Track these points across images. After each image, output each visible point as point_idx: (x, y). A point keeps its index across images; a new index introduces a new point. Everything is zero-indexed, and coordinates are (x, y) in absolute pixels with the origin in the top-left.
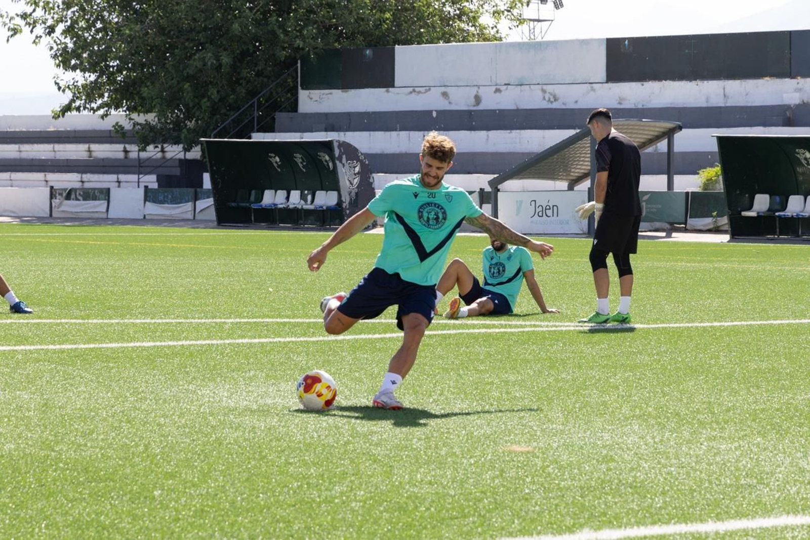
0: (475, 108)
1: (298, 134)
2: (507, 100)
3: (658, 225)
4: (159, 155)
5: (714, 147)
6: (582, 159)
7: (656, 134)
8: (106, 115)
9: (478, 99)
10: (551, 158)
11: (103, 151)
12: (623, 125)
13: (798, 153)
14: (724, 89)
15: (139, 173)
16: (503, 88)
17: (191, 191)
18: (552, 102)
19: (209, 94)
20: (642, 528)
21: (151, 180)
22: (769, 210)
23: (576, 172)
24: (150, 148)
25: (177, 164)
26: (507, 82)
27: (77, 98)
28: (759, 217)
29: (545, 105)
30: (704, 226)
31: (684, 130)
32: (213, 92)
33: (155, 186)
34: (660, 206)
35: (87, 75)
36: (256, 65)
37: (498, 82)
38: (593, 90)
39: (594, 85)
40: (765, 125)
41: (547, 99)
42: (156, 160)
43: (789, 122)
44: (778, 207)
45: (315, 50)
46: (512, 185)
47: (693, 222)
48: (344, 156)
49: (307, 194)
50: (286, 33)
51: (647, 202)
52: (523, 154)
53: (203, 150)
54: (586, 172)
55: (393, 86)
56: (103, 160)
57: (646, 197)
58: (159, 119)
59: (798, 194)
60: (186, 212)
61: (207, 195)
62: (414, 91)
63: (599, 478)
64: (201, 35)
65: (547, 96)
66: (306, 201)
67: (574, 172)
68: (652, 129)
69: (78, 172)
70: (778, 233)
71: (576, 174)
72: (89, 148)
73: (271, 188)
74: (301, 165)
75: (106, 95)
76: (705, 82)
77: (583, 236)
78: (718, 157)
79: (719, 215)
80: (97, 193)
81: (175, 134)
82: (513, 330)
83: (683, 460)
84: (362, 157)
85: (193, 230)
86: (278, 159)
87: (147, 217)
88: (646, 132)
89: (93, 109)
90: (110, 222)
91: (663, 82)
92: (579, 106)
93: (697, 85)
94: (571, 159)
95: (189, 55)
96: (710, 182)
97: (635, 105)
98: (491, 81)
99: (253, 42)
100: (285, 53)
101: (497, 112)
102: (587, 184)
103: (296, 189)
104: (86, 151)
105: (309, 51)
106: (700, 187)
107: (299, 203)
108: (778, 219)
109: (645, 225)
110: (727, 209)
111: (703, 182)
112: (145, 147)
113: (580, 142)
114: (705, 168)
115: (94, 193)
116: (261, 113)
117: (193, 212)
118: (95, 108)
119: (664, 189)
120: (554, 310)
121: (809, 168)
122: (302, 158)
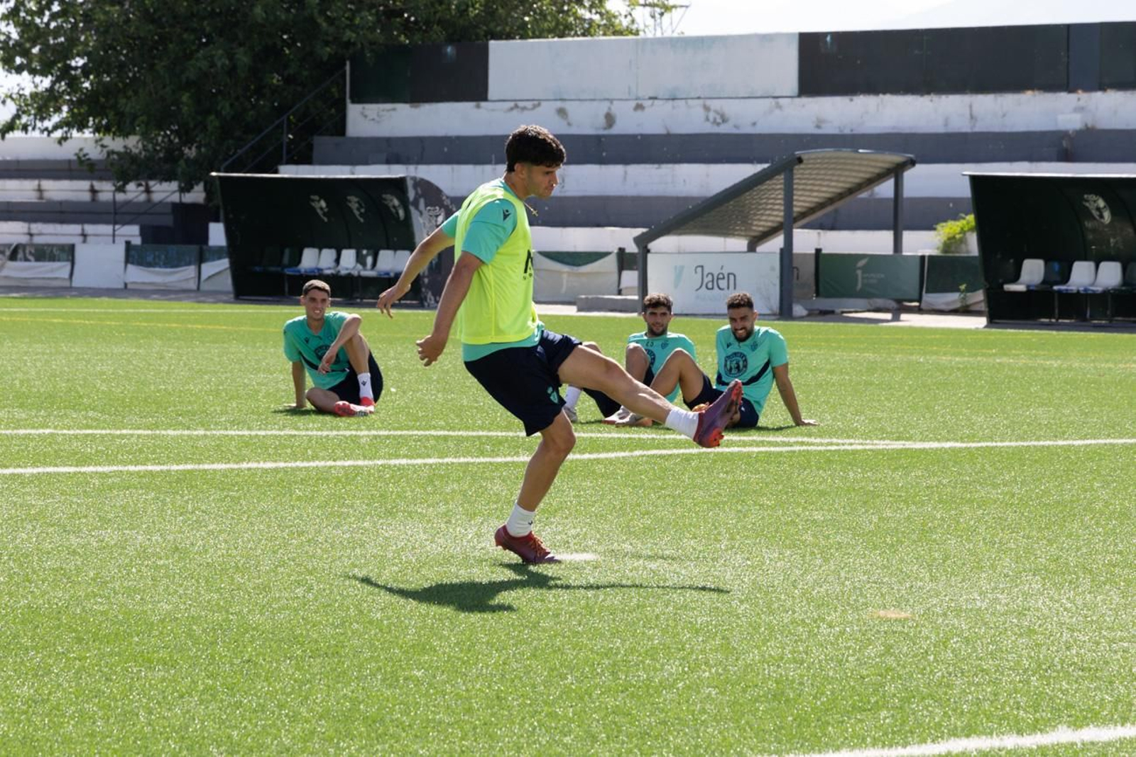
0: (606, 132)
1: (347, 168)
2: (653, 121)
3: (880, 302)
4: (143, 197)
5: (965, 191)
6: (769, 207)
7: (877, 171)
8: (66, 139)
9: (610, 119)
10: (726, 205)
11: (60, 190)
12: (829, 158)
13: (1087, 201)
14: (971, 107)
15: (115, 223)
16: (647, 103)
17: (194, 248)
18: (718, 124)
19: (219, 108)
21: (132, 232)
22: (1044, 282)
23: (761, 225)
24: (131, 186)
25: (169, 210)
26: (653, 95)
27: (24, 112)
28: (1030, 293)
29: (708, 128)
30: (948, 304)
31: (918, 166)
33: (137, 241)
34: (883, 276)
35: (38, 79)
36: (286, 67)
37: (641, 94)
38: (779, 107)
39: (781, 101)
40: (1031, 159)
41: (711, 119)
42: (138, 204)
43: (1067, 156)
44: (1058, 279)
45: (373, 47)
46: (665, 243)
47: (930, 299)
48: (422, 202)
49: (367, 255)
50: (331, 21)
51: (864, 268)
52: (678, 199)
53: (206, 189)
54: (775, 225)
55: (485, 99)
56: (61, 203)
57: (862, 263)
58: (144, 146)
59: (1085, 259)
60: (187, 280)
61: (217, 253)
62: (516, 106)
64: (205, 23)
66: (364, 264)
67: (757, 225)
68: (873, 164)
69: (24, 220)
70: (1057, 316)
71: (761, 229)
72: (39, 185)
73: (313, 246)
74: (357, 213)
75: (65, 108)
76: (944, 97)
77: (773, 317)
78: (970, 206)
79: (968, 290)
80: (56, 252)
81: (167, 167)
82: (777, 449)
84: (447, 202)
85: (196, 305)
86: (323, 204)
87: (129, 286)
88: (863, 169)
89: (46, 129)
90: (74, 293)
91: (881, 96)
92: (759, 130)
93: (931, 101)
94: (754, 207)
95: (188, 51)
96: (953, 241)
97: (839, 128)
98: (629, 93)
99: (280, 33)
100: (328, 49)
101: (639, 137)
102: (778, 242)
103: (350, 247)
104: (34, 190)
105: (363, 47)
106: (938, 249)
107: (354, 268)
108: (1056, 295)
109: (862, 302)
110: (983, 280)
111: (943, 241)
112: (124, 185)
113: (768, 182)
114: (945, 221)
115: (52, 251)
116: (291, 136)
117: (197, 280)
118: (50, 128)
119: (889, 250)
120: (812, 421)
121: (1102, 223)
122: (358, 202)
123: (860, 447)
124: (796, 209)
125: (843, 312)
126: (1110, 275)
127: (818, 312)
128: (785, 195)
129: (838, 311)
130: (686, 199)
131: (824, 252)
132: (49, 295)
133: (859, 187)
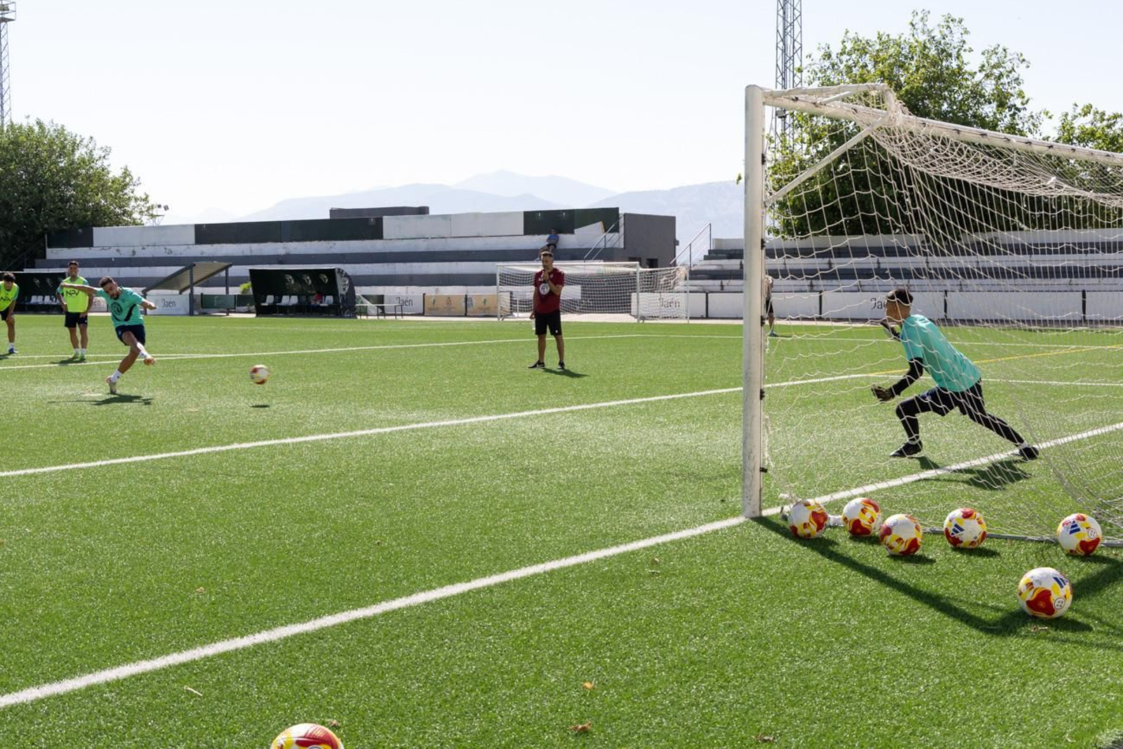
0: (133, 257)
1: (47, 270)
2: (148, 253)
3: (222, 310)
5: (248, 274)
6: (185, 280)
7: (220, 268)
9: (134, 252)
10: (171, 280)
12: (204, 264)
13: (286, 277)
14: (250, 247)
16: (146, 247)
18: (170, 254)
22: (274, 302)
23: (183, 286)
26: (147, 245)
28: (269, 306)
29: (166, 255)
30: (243, 310)
31: (233, 267)
34: (223, 301)
36: (25, 237)
37: (144, 245)
38: (189, 248)
39: (189, 246)
40: (269, 264)
43: (281, 263)
44: (278, 301)
45: (54, 230)
46: (152, 292)
47: (238, 308)
50: (40, 222)
51: (216, 299)
54: (188, 286)
55: (93, 246)
57: (216, 297)
59: (286, 295)
62: (103, 249)
65: (167, 251)
68: (218, 266)
70: (278, 313)
73: (34, 294)
74: (49, 284)
76: (241, 244)
77: (188, 315)
78: (250, 279)
79: (251, 305)
86: (38, 281)
88: (215, 267)
91: (222, 244)
92: (182, 256)
93: (238, 246)
94: (180, 280)
96: (245, 290)
97: (209, 255)
98: (140, 244)
99: (22, 226)
100: (39, 231)
101: (144, 258)
102: (188, 291)
105: (51, 230)
106: (241, 292)
108: (278, 307)
109: (217, 310)
110: (254, 302)
111: (242, 290)
113: (184, 272)
114: (243, 284)
116: (27, 259)
119: (224, 293)
121: (291, 284)
122: (50, 280)
124: (194, 281)
125: (210, 313)
126: (294, 300)
127: (202, 313)
128: (190, 276)
129: (208, 313)
130: (159, 278)
131: (204, 294)
133: (214, 273)
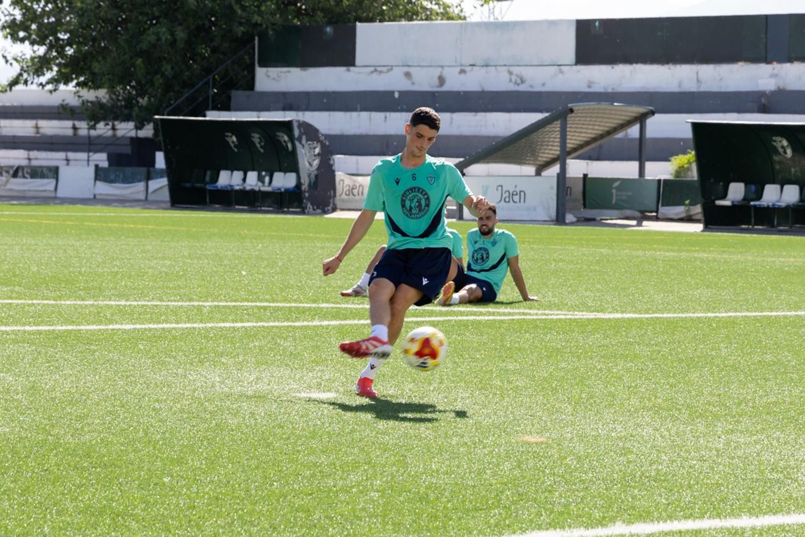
0: (439, 89)
1: (255, 114)
2: (472, 82)
3: (628, 212)
4: (110, 133)
5: (688, 134)
6: (550, 143)
7: (628, 118)
8: (55, 90)
9: (442, 80)
10: (519, 142)
11: (51, 127)
12: (594, 109)
13: (775, 141)
14: (697, 73)
15: (89, 151)
16: (468, 69)
17: (144, 170)
19: (163, 70)
20: (676, 522)
21: (101, 159)
22: (745, 199)
23: (545, 156)
24: (101, 125)
25: (128, 142)
26: (472, 63)
27: (25, 71)
28: (734, 207)
29: (511, 87)
30: (677, 214)
31: (657, 116)
32: (167, 69)
33: (105, 164)
34: (630, 194)
35: (36, 47)
36: (212, 41)
37: (463, 62)
38: (561, 72)
39: (563, 68)
40: (739, 110)
41: (513, 80)
42: (107, 138)
43: (764, 109)
44: (754, 196)
45: (274, 27)
46: (476, 169)
47: (664, 210)
48: (304, 138)
49: (265, 176)
50: (244, 8)
51: (617, 188)
52: (489, 137)
53: (155, 129)
54: (555, 157)
55: (353, 65)
56: (51, 137)
57: (616, 184)
58: (110, 96)
59: (773, 182)
60: (138, 192)
61: (160, 173)
62: (376, 70)
63: (621, 471)
64: (155, 9)
65: (514, 78)
66: (263, 182)
67: (541, 157)
68: (624, 113)
69: (25, 149)
70: (753, 224)
71: (545, 159)
72: (37, 124)
73: (226, 169)
74: (258, 146)
75: (55, 69)
76: (678, 66)
77: (551, 223)
78: (692, 144)
79: (693, 203)
80: (45, 172)
81: (126, 112)
82: (502, 318)
83: (704, 453)
84: (322, 138)
85: (145, 211)
86: (234, 139)
87: (97, 197)
88: (617, 117)
89: (41, 84)
90: (58, 201)
91: (634, 65)
92: (549, 88)
93: (669, 69)
94: (539, 143)
95: (142, 29)
96: (682, 169)
97: (604, 88)
98: (456, 61)
99: (209, 16)
100: (242, 28)
101: (462, 93)
102: (555, 169)
103: (253, 170)
104: (33, 127)
105: (267, 27)
106: (672, 174)
107: (256, 185)
108: (752, 209)
109: (616, 212)
110: (700, 198)
111: (675, 169)
112: (95, 125)
113: (549, 126)
114: (677, 155)
115: (42, 171)
116: (215, 91)
117: (145, 193)
118: (44, 83)
119: (635, 175)
120: (535, 298)
121: (786, 157)
122: (259, 138)
123: (563, 317)
124: (568, 145)
125: (602, 219)
126: (791, 195)
127: (583, 219)
128: (561, 135)
129: (598, 218)
130: (494, 138)
131: (589, 176)
132: (39, 203)
133: (615, 130)
